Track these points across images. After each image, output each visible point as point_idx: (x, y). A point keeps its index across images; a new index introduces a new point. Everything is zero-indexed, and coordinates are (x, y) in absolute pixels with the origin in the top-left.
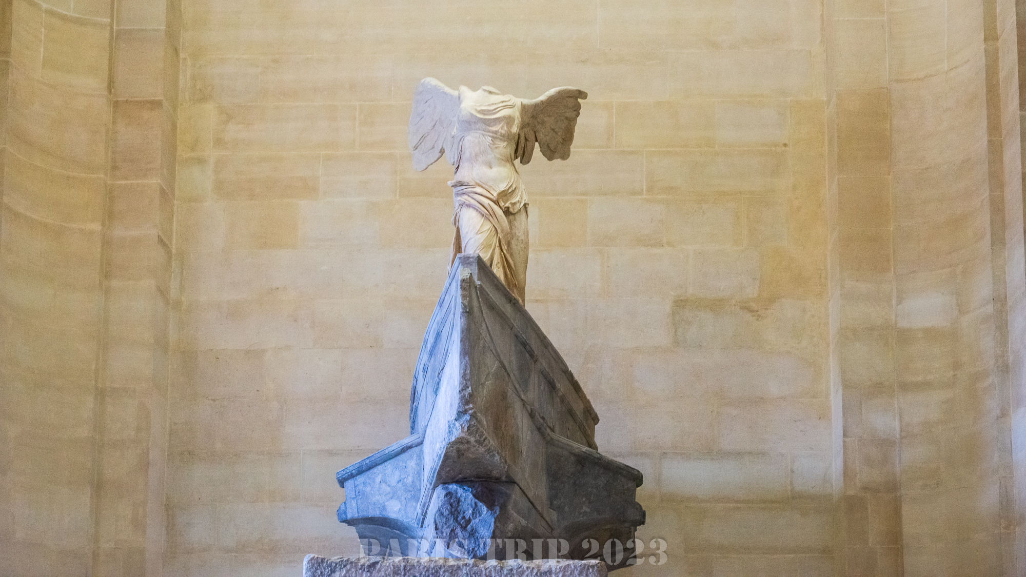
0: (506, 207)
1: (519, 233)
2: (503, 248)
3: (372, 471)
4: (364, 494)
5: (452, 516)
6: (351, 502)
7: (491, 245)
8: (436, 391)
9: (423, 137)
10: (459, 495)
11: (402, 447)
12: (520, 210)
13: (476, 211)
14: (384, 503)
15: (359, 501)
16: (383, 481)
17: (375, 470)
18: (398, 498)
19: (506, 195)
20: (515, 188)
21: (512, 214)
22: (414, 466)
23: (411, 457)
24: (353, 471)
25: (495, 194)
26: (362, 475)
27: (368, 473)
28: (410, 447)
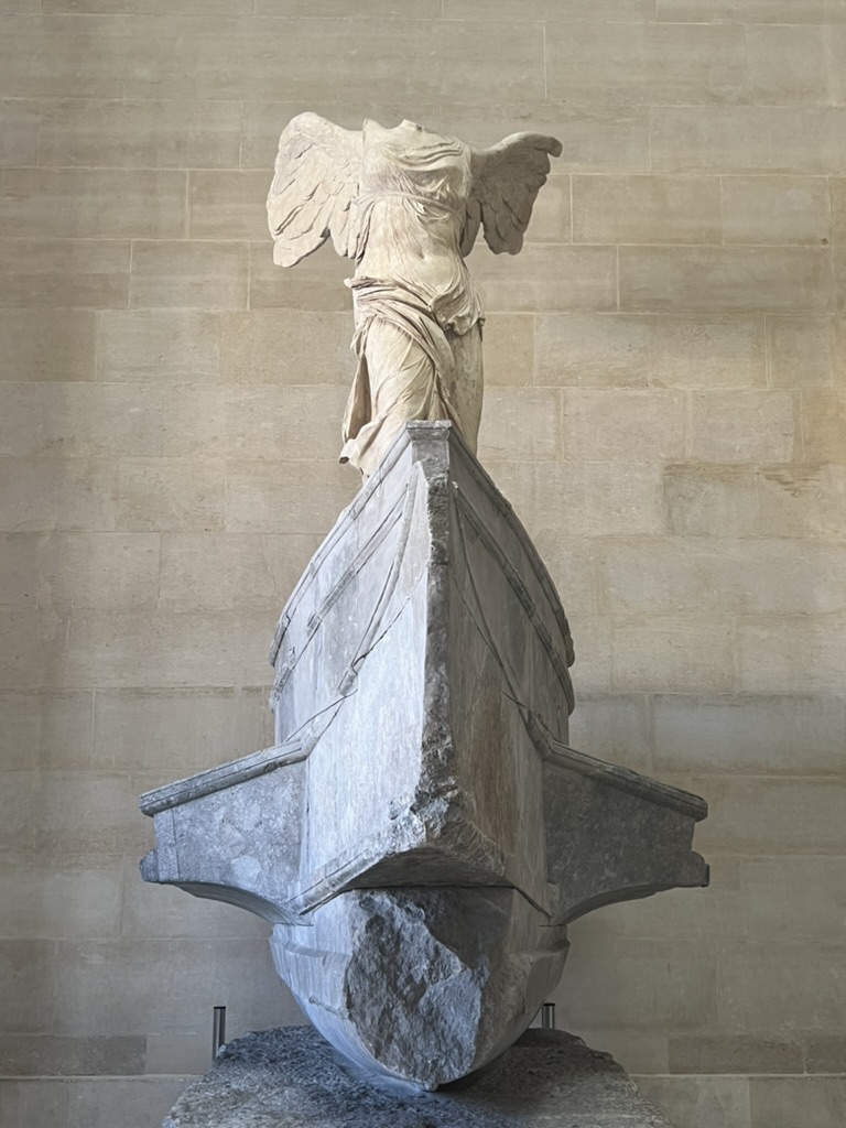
0: (449, 325)
1: (469, 368)
2: (444, 394)
3: (206, 799)
4: (190, 839)
5: (385, 976)
6: (166, 850)
7: (424, 389)
8: (345, 690)
9: (293, 214)
10: (398, 924)
11: (266, 764)
12: (470, 330)
13: (396, 330)
14: (229, 859)
15: (182, 852)
16: (227, 820)
17: (213, 798)
18: (256, 855)
19: (448, 304)
20: (463, 292)
21: (457, 335)
22: (289, 799)
23: (284, 782)
24: (172, 798)
25: (430, 302)
26: (189, 804)
27: (200, 801)
28: (282, 764)
